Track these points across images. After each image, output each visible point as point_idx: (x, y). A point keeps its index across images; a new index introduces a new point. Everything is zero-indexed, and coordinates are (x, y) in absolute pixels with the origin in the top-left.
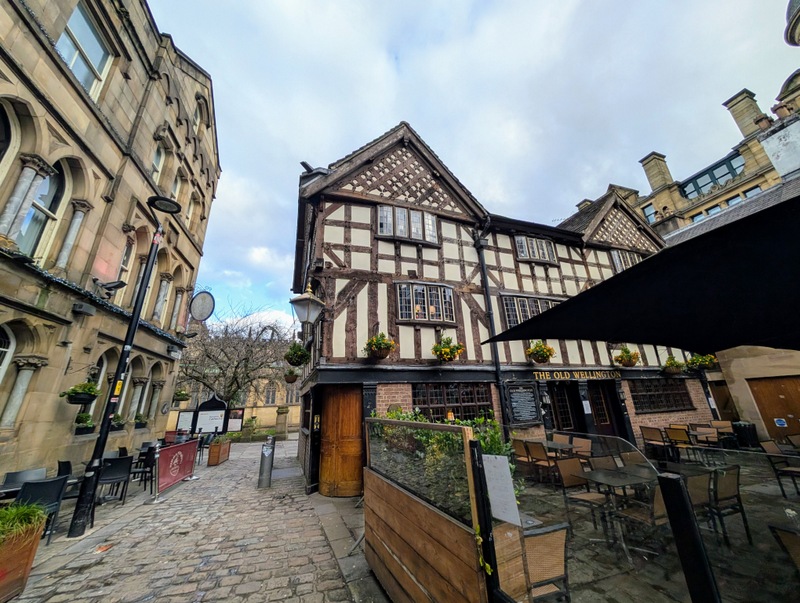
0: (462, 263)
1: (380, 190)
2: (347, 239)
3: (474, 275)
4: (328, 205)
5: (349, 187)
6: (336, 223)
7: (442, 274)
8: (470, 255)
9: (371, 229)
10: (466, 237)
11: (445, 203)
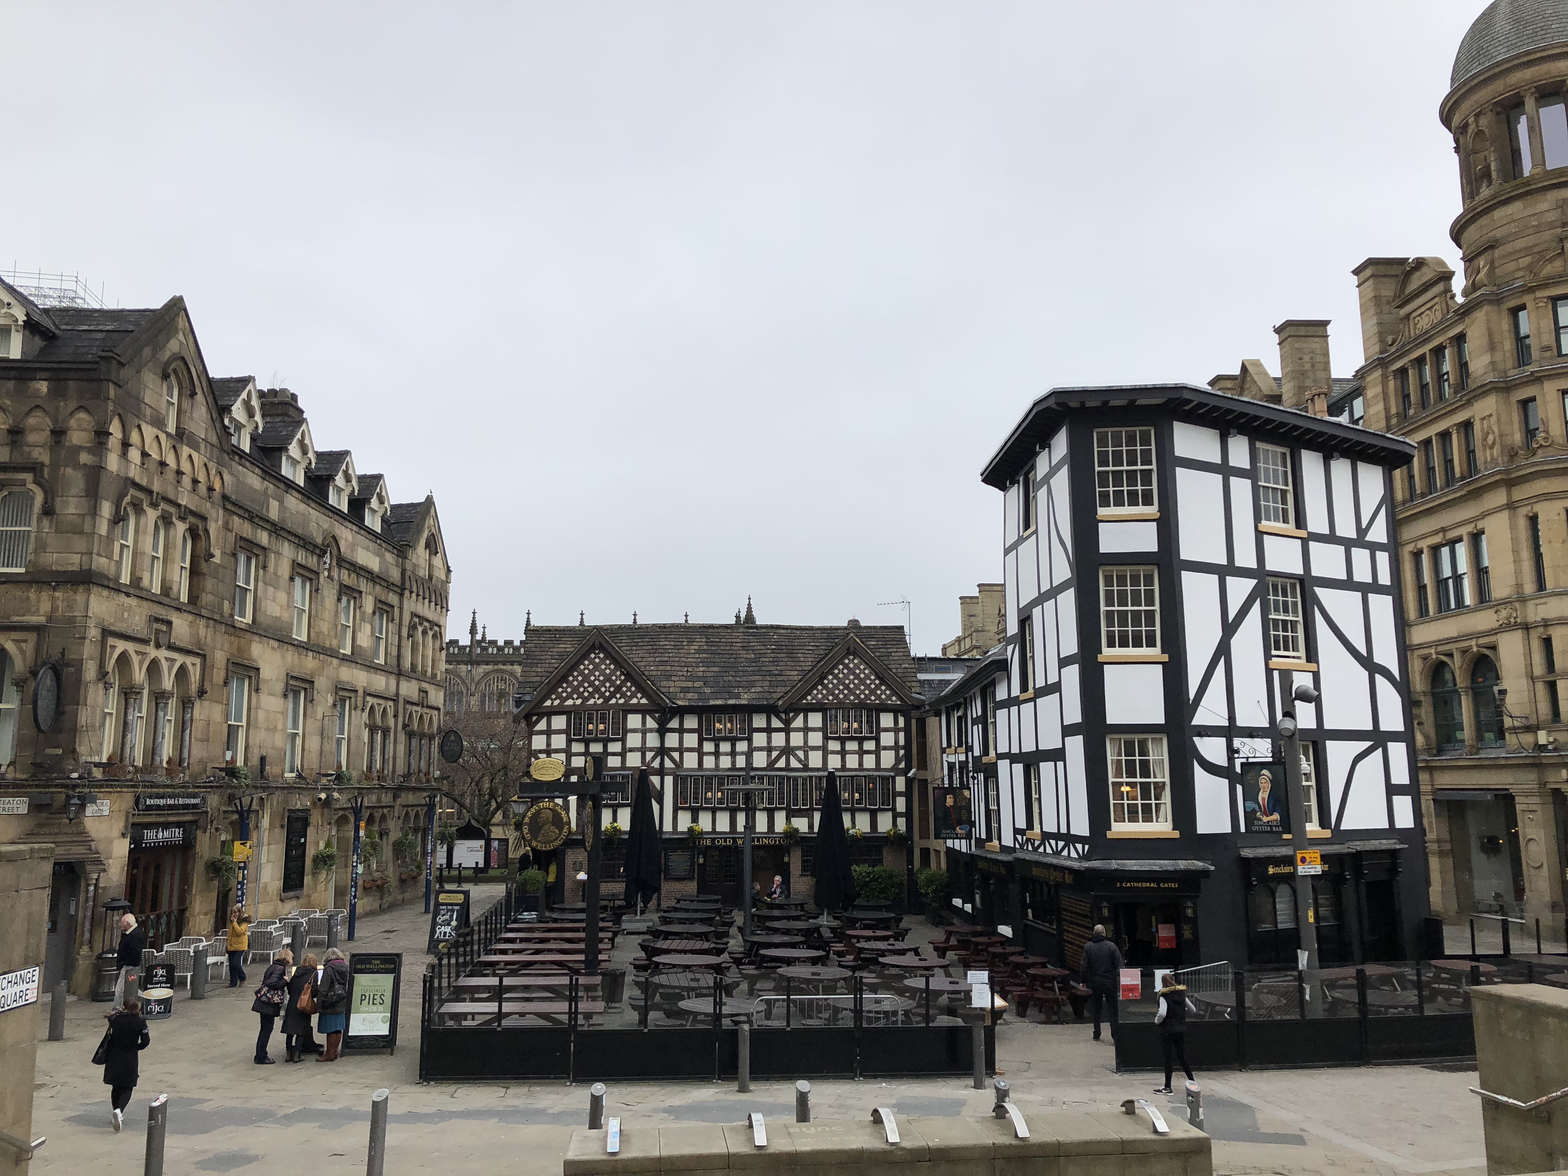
0: (643, 750)
1: (573, 699)
2: (549, 744)
3: (654, 758)
4: (534, 718)
5: (548, 703)
6: (541, 733)
7: (624, 761)
8: (653, 740)
9: (567, 734)
10: (651, 723)
11: (634, 695)
